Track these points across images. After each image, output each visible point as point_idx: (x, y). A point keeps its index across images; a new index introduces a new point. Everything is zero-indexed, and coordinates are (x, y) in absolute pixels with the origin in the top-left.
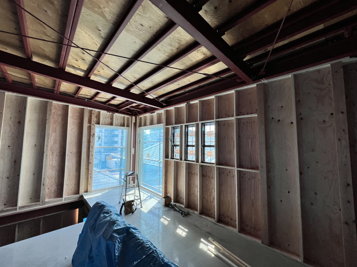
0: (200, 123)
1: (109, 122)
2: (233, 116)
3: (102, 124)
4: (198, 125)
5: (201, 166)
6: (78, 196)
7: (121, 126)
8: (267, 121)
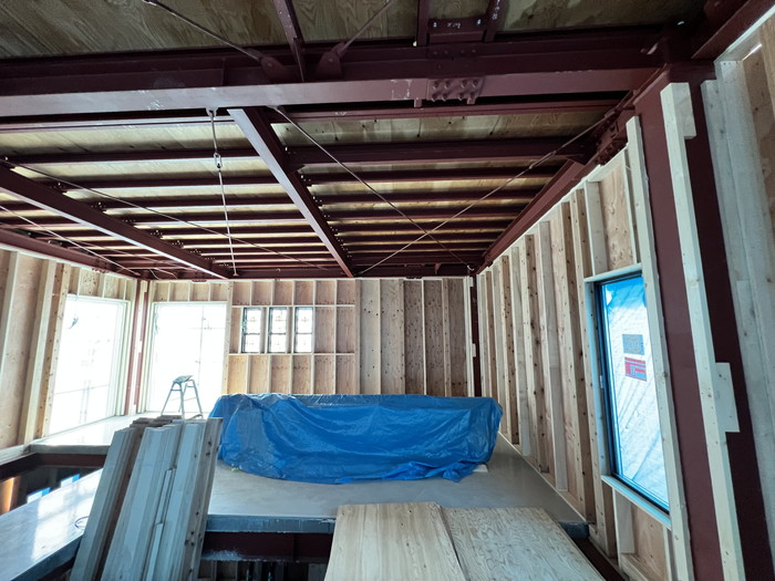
0: (294, 307)
1: (91, 290)
2: (332, 303)
3: (82, 294)
4: (291, 308)
5: (294, 357)
6: (20, 448)
7: (112, 297)
8: (362, 312)
